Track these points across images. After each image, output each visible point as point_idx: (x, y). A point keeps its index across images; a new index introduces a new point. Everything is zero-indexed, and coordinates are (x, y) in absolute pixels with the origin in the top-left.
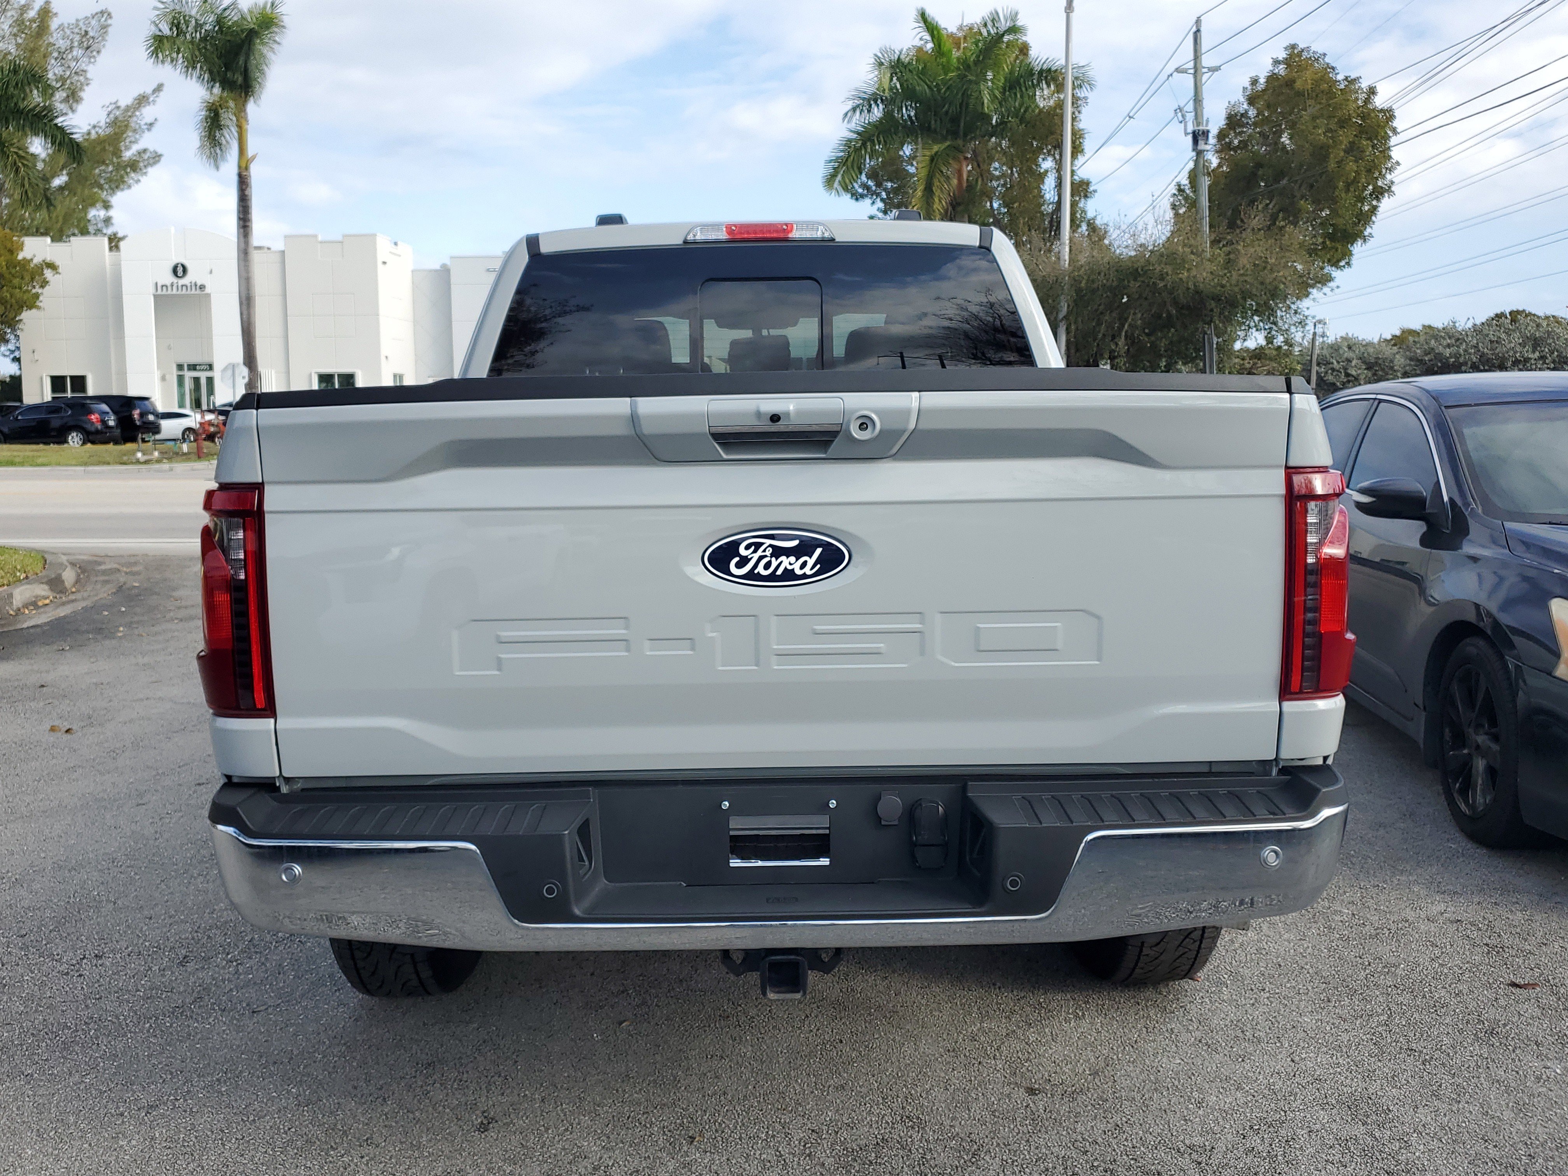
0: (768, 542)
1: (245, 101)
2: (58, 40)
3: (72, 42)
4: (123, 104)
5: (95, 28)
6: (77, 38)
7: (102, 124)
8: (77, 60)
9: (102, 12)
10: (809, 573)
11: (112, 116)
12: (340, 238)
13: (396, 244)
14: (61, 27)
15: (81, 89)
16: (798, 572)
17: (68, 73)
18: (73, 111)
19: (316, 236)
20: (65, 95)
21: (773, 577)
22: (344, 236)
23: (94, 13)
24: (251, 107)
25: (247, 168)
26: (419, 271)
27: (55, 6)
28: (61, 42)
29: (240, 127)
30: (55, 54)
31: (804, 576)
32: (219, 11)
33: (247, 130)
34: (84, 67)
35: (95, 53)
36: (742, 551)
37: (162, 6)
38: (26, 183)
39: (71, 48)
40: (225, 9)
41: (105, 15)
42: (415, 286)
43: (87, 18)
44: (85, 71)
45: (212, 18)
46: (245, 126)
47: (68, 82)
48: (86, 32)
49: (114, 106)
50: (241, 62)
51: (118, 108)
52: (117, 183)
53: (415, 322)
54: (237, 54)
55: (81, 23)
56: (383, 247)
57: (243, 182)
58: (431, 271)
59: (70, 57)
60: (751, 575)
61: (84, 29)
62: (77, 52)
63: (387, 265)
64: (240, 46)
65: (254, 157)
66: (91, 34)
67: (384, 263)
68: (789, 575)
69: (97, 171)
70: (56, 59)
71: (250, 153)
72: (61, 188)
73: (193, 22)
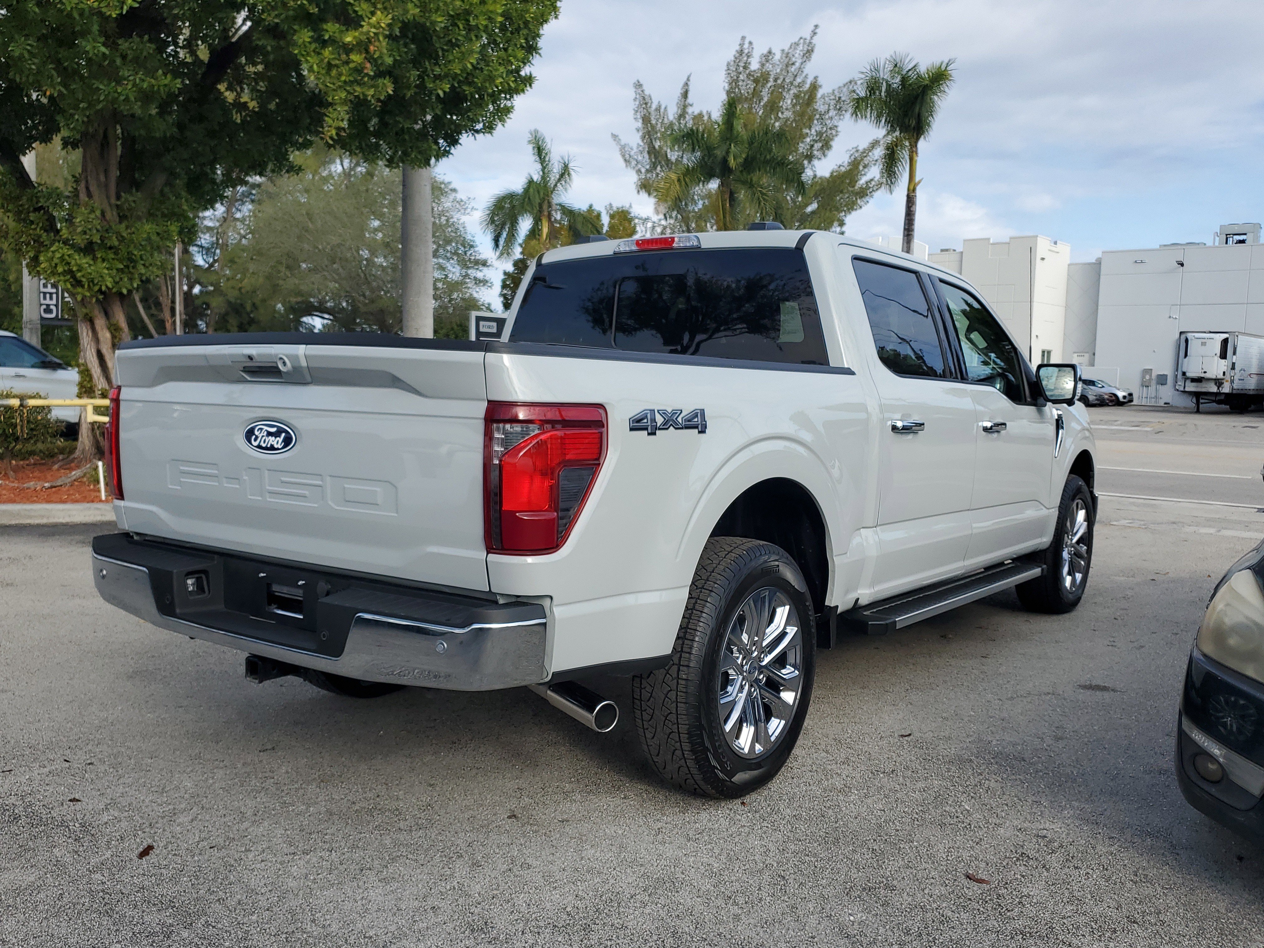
0: (265, 428)
1: (918, 139)
2: (820, 106)
3: (829, 106)
4: (861, 148)
5: (845, 94)
6: (833, 102)
7: (846, 164)
8: (831, 118)
9: (850, 82)
10: (280, 447)
11: (853, 157)
12: (1008, 240)
13: (1055, 243)
14: (823, 97)
15: (832, 140)
16: (276, 446)
17: (825, 129)
18: (825, 155)
19: (989, 239)
20: (821, 145)
21: (266, 448)
22: (1011, 238)
23: (845, 82)
24: (922, 144)
25: (914, 190)
26: (1076, 264)
27: (820, 81)
28: (822, 107)
29: (911, 159)
30: (818, 116)
31: (278, 449)
32: (904, 72)
33: (916, 161)
34: (836, 124)
35: (844, 112)
36: (256, 433)
37: (863, 76)
38: (764, 211)
39: (829, 110)
40: (910, 70)
41: (853, 83)
42: (1070, 277)
43: (840, 87)
44: (836, 127)
45: (898, 80)
46: (915, 158)
47: (824, 135)
48: (840, 98)
49: (855, 150)
50: (917, 110)
51: (857, 151)
52: (851, 207)
53: (1067, 307)
54: (913, 103)
55: (836, 92)
56: (1043, 246)
57: (910, 201)
58: (1085, 264)
59: (827, 117)
60: (259, 447)
61: (838, 95)
62: (832, 113)
63: (1045, 261)
64: (916, 98)
65: (919, 182)
66: (843, 99)
67: (1043, 259)
68: (272, 448)
69: (838, 198)
70: (817, 120)
71: (917, 179)
72: (813, 213)
73: (884, 84)
